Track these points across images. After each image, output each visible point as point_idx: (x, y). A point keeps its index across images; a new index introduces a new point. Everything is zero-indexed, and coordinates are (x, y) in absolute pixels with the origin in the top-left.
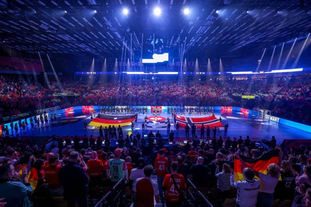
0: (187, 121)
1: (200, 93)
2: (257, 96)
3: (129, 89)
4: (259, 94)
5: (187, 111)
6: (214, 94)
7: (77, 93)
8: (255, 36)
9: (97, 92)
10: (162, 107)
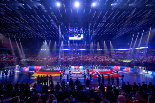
0: (96, 74)
1: (100, 60)
2: (131, 61)
3: (62, 57)
4: (132, 60)
5: (95, 68)
6: (108, 60)
7: (34, 59)
8: (127, 30)
9: (45, 59)
10: (80, 66)
